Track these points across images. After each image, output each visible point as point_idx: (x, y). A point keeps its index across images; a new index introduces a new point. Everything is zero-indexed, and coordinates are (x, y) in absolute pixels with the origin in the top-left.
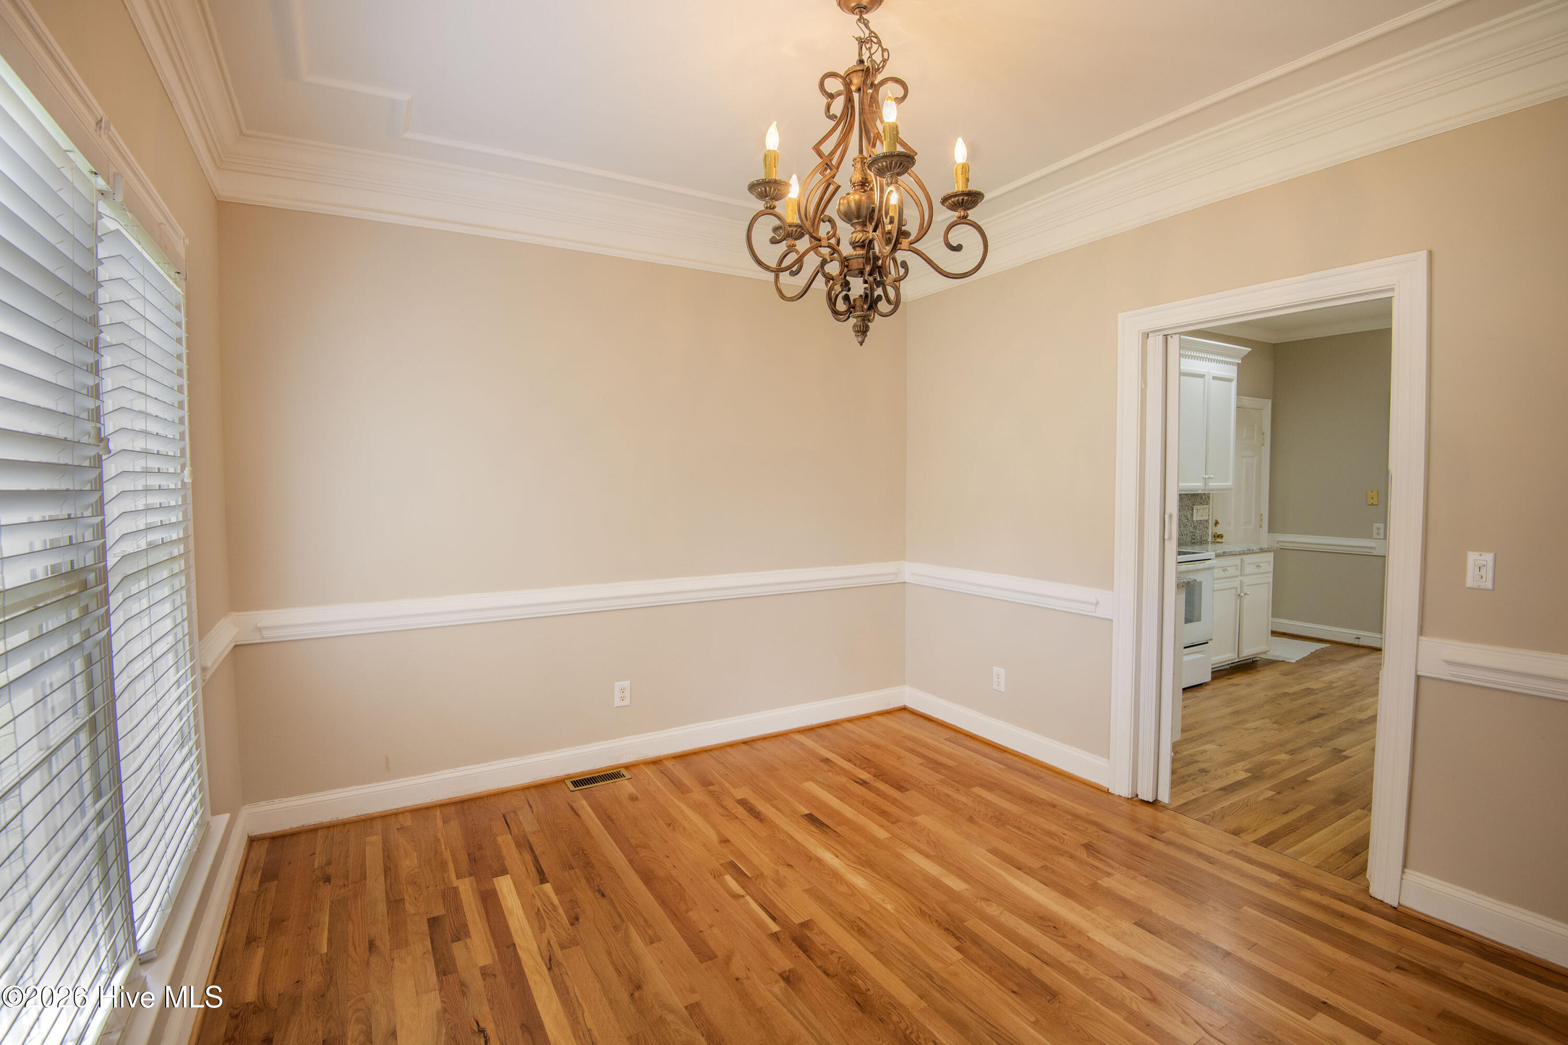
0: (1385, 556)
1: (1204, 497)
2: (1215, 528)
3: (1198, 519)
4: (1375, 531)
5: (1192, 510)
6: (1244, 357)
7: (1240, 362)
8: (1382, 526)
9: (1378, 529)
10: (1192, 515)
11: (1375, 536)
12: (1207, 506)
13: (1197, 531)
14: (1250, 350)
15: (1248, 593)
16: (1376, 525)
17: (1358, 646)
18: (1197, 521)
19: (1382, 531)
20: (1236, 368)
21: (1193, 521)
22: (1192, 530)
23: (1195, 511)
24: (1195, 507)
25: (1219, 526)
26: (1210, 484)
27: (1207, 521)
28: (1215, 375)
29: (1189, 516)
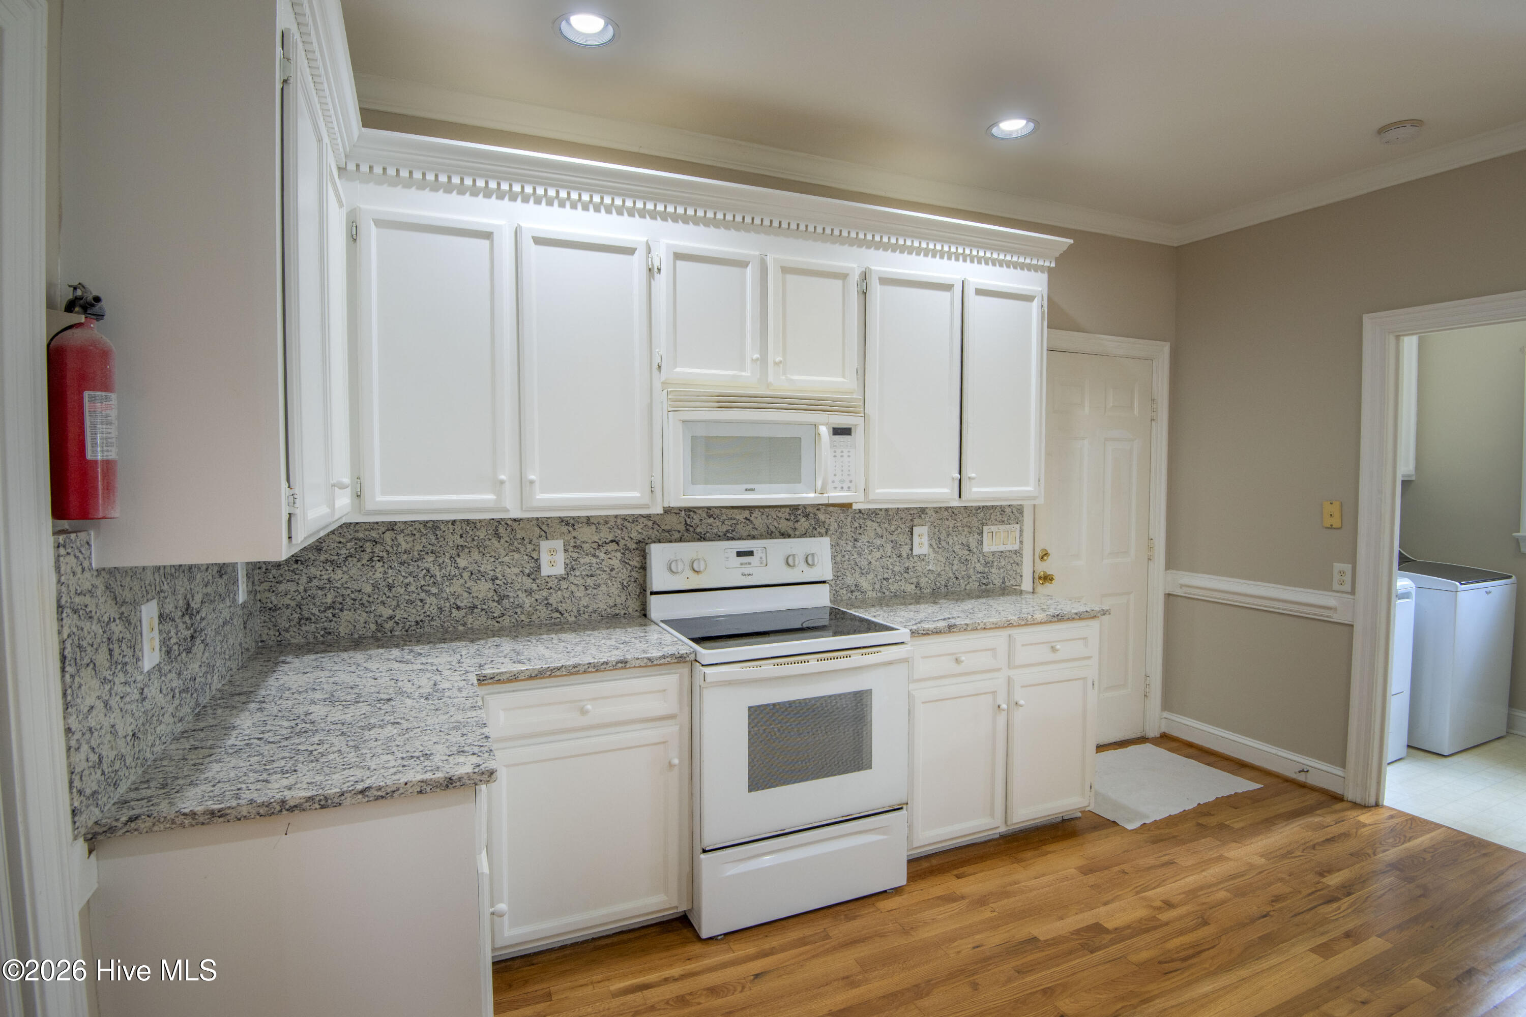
0: (1352, 626)
1: (1008, 510)
2: (1044, 564)
3: (994, 548)
4: (1336, 577)
5: (981, 533)
6: (1061, 255)
7: (1053, 265)
8: (1347, 567)
9: (1342, 573)
10: (980, 543)
11: (1336, 586)
12: (1018, 526)
13: (993, 570)
14: (1071, 241)
15: (1022, 702)
16: (1338, 566)
17: (1303, 786)
18: (993, 554)
19: (1348, 578)
20: (1045, 276)
21: (981, 552)
22: (979, 567)
23: (985, 534)
24: (986, 528)
25: (1049, 560)
26: (975, 490)
27: (1019, 553)
28: (979, 287)
29: (973, 546)
